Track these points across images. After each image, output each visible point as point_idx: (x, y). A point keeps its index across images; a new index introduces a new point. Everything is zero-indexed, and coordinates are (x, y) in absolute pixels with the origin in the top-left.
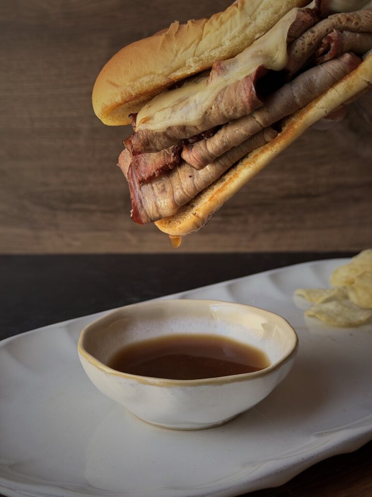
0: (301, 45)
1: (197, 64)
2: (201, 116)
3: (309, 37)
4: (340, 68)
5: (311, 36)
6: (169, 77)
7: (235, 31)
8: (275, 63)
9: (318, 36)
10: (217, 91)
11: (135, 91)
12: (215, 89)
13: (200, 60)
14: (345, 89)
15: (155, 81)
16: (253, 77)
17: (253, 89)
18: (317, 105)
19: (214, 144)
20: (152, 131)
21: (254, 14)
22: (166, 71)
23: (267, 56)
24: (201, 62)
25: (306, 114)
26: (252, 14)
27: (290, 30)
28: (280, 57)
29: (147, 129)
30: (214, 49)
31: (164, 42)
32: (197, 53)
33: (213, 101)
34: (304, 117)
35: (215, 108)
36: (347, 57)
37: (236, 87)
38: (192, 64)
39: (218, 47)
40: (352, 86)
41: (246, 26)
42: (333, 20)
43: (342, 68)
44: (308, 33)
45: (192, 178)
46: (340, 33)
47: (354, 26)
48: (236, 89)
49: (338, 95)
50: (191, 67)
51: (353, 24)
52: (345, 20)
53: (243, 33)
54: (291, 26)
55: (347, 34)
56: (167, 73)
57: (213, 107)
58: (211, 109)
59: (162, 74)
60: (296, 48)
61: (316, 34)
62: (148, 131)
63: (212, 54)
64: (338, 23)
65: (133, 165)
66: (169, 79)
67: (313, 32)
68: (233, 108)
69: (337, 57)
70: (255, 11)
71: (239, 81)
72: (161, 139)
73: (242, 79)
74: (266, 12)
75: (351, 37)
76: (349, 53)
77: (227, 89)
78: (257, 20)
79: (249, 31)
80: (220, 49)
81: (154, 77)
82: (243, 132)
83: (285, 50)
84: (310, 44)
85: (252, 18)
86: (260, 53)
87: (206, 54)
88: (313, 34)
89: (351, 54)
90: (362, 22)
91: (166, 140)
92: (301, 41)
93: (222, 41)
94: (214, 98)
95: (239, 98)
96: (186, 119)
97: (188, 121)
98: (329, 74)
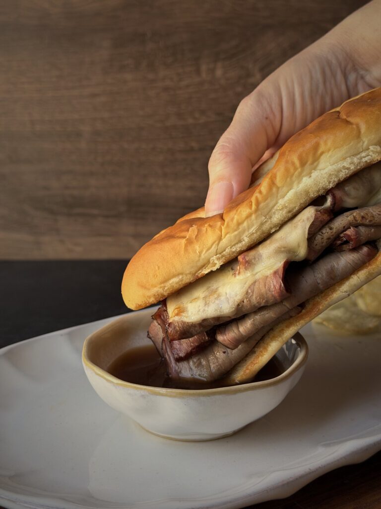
0: (320, 240)
1: (221, 261)
2: (234, 309)
3: (327, 233)
4: (359, 259)
5: (329, 233)
6: (197, 274)
7: (253, 230)
8: (297, 257)
9: (335, 232)
10: (247, 286)
11: (167, 292)
12: (245, 284)
13: (223, 256)
14: (366, 276)
15: (184, 281)
16: (281, 273)
17: (282, 285)
18: (341, 289)
19: (245, 327)
20: (188, 323)
21: (270, 213)
22: (193, 270)
23: (290, 251)
24: (224, 258)
25: (331, 296)
26: (268, 214)
27: (310, 228)
28: (302, 252)
29: (182, 321)
30: (235, 245)
31: (186, 246)
32: (219, 251)
33: (244, 295)
34: (328, 299)
35: (247, 301)
36: (365, 249)
37: (265, 283)
38: (216, 261)
39: (237, 243)
40: (373, 273)
41: (262, 224)
42: (349, 218)
43: (361, 259)
44: (326, 230)
45: (226, 353)
46: (356, 229)
47: (368, 223)
48: (265, 285)
49: (360, 281)
50: (216, 264)
51: (367, 221)
52: (361, 218)
53: (260, 229)
54: (311, 225)
55: (362, 230)
56: (194, 272)
57: (245, 301)
58: (243, 302)
59: (190, 274)
60: (316, 242)
61: (334, 230)
62: (184, 323)
63: (234, 250)
64: (354, 221)
65: (166, 339)
66: (197, 276)
67: (331, 229)
68: (264, 301)
69: (355, 249)
70: (270, 211)
71: (267, 277)
72: (196, 329)
73: (271, 274)
74: (281, 212)
75: (367, 232)
76: (366, 247)
77: (257, 284)
78: (272, 219)
79: (266, 227)
80: (240, 245)
81: (183, 277)
82: (273, 316)
83: (307, 247)
84: (328, 239)
85: (268, 217)
86: (283, 249)
87: (228, 250)
88: (332, 231)
89: (368, 247)
90: (376, 219)
91: (202, 329)
92: (320, 236)
93: (242, 238)
94: (245, 293)
95: (270, 293)
96: (220, 312)
97: (222, 313)
98: (349, 265)
